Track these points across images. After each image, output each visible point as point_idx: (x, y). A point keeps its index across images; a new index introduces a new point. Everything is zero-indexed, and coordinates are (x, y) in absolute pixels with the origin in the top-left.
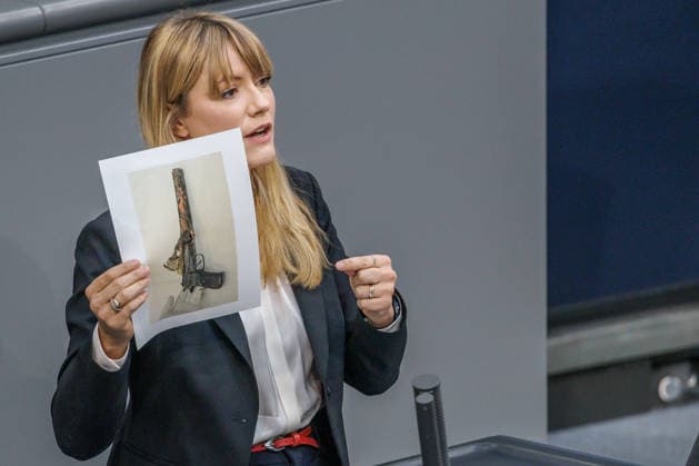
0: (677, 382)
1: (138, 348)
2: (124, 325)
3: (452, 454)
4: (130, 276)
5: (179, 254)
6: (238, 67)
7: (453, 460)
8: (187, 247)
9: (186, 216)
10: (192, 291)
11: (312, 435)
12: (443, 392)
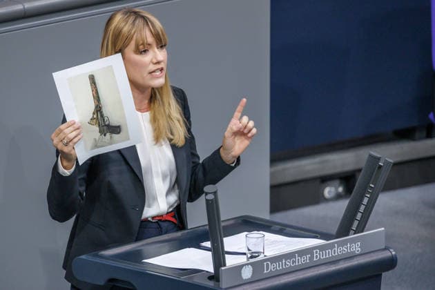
0: (333, 189)
1: (80, 164)
2: (71, 151)
3: (223, 224)
4: (71, 129)
5: (95, 117)
6: (150, 39)
7: (223, 227)
8: (99, 113)
9: (97, 98)
10: (105, 135)
11: (174, 216)
12: (219, 194)
